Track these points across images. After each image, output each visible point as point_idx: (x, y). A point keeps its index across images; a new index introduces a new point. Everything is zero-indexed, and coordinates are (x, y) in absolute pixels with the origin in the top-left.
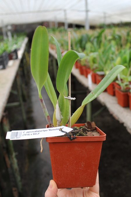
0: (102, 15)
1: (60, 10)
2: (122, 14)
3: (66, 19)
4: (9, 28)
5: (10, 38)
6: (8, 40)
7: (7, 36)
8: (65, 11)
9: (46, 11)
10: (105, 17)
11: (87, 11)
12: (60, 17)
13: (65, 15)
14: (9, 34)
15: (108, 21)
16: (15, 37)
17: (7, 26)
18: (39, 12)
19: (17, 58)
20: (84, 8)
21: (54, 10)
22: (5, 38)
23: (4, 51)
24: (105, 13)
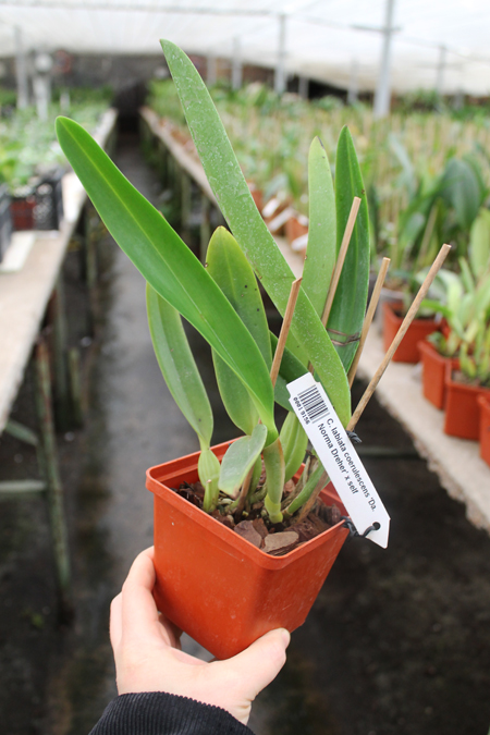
0: (433, 55)
1: (264, 13)
3: (282, 54)
4: (44, 63)
5: (43, 105)
7: (31, 94)
8: (283, 18)
10: (441, 66)
11: (388, 32)
13: (282, 36)
14: (41, 88)
15: (453, 82)
16: (65, 102)
17: (33, 54)
20: (378, 19)
22: (22, 103)
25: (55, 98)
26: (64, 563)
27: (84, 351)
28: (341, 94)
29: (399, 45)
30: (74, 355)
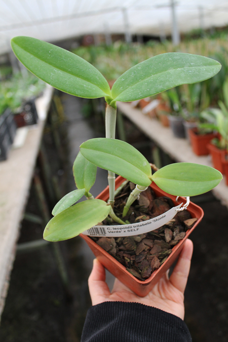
0: (196, 12)
3: (127, 26)
6: (21, 75)
8: (124, 10)
10: (201, 16)
11: (173, 5)
12: (114, 23)
13: (126, 18)
15: (208, 22)
18: (75, 16)
21: (104, 11)
24: (200, 8)
26: (64, 275)
27: (60, 177)
28: (157, 39)
29: (180, 11)
30: (55, 180)
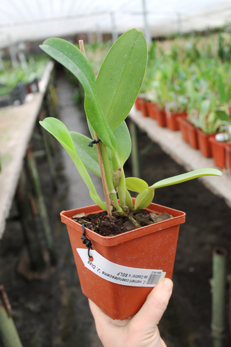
0: (175, 18)
1: (104, 12)
2: (207, 15)
4: (22, 47)
5: (24, 65)
7: (18, 60)
8: (112, 14)
9: (80, 16)
10: (179, 21)
11: (145, 14)
13: (113, 20)
14: (22, 57)
15: (186, 27)
16: (32, 60)
17: (17, 44)
18: (69, 17)
19: (38, 90)
20: (140, 9)
22: (15, 64)
23: (20, 81)
24: (179, 15)
25: (27, 61)
